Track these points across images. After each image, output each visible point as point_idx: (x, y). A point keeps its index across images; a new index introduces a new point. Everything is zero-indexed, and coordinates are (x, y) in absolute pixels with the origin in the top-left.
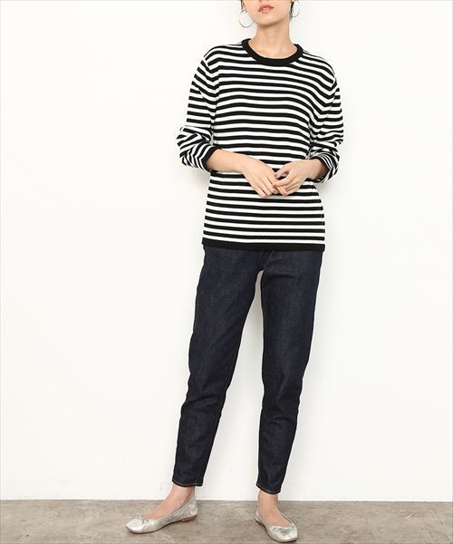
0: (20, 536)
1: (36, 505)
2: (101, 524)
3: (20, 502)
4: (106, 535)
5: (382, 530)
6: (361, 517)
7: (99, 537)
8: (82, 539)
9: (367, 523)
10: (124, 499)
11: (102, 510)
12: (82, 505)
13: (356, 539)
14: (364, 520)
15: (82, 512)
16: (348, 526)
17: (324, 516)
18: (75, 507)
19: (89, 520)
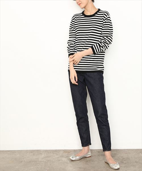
0: (22, 161)
1: (27, 151)
2: (46, 157)
3: (22, 151)
4: (48, 161)
5: (132, 158)
6: (126, 154)
7: (46, 161)
8: (41, 162)
9: (128, 156)
10: (54, 149)
11: (47, 153)
12: (41, 151)
13: (125, 160)
14: (127, 155)
15: (41, 153)
16: (122, 157)
17: (115, 154)
18: (39, 152)
19: (43, 156)
